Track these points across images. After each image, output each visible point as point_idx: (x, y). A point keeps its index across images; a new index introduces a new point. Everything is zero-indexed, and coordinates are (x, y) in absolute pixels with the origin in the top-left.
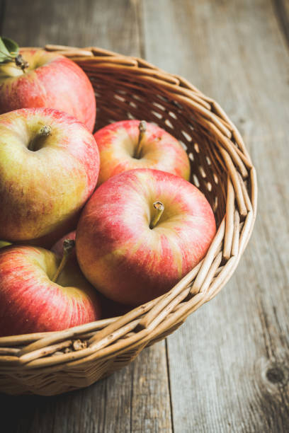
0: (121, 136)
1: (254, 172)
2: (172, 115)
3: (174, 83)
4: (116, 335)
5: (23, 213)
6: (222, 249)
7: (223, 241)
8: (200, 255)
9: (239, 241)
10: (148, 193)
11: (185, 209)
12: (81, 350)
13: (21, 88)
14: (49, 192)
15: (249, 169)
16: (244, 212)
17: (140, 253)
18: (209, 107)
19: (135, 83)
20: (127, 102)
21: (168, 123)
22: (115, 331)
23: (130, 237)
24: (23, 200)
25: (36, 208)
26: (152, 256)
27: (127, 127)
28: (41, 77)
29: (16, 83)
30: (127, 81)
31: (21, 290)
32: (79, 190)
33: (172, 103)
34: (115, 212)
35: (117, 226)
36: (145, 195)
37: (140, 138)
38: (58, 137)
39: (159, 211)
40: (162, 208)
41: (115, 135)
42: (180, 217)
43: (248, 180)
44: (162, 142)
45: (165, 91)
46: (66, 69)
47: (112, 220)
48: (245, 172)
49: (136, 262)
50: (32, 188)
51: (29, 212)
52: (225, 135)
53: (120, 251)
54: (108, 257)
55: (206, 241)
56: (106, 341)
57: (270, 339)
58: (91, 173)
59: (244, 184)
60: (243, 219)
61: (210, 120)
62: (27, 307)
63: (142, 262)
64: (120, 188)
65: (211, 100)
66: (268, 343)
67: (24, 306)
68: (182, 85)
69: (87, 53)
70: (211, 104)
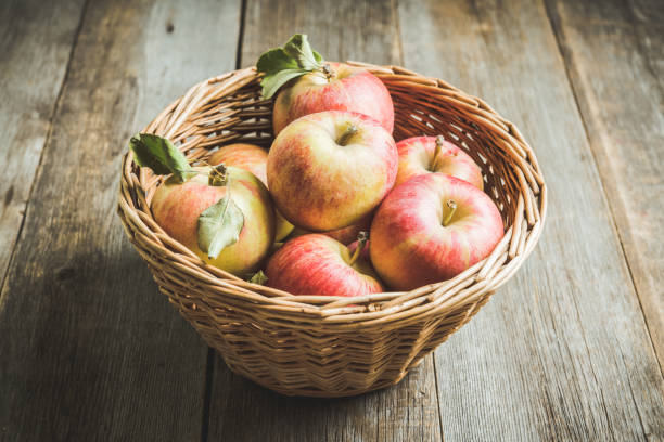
0: (419, 149)
1: (545, 189)
2: (469, 135)
3: (474, 105)
4: (406, 305)
5: (328, 199)
6: (508, 250)
7: (510, 243)
8: (487, 252)
9: (525, 246)
10: (443, 194)
11: (476, 212)
12: (374, 312)
13: (327, 94)
14: (353, 182)
15: (540, 187)
16: (532, 221)
17: (431, 243)
18: (507, 129)
19: (433, 103)
20: (425, 123)
21: (464, 144)
22: (405, 301)
23: (423, 228)
24: (329, 187)
25: (339, 196)
26: (442, 248)
27: (424, 141)
28: (347, 86)
29: (322, 90)
30: (426, 101)
31: (321, 266)
32: (379, 185)
33: (470, 124)
34: (410, 206)
35: (412, 218)
36: (440, 195)
37: (437, 151)
38: (364, 136)
39: (452, 209)
40: (454, 207)
41: (412, 147)
42: (470, 217)
43: (539, 196)
44: (458, 158)
45: (464, 111)
46: (370, 82)
47: (408, 212)
48: (536, 189)
49: (427, 251)
50: (338, 176)
51: (332, 199)
52: (521, 155)
53: (413, 240)
54: (402, 245)
55: (493, 241)
56: (397, 308)
57: (556, 431)
58: (391, 171)
59: (535, 200)
60: (530, 228)
61: (507, 140)
62: (326, 280)
63: (433, 252)
64: (417, 187)
65: (509, 122)
66: (554, 434)
67: (323, 279)
68: (481, 106)
69: (388, 71)
70: (510, 127)
